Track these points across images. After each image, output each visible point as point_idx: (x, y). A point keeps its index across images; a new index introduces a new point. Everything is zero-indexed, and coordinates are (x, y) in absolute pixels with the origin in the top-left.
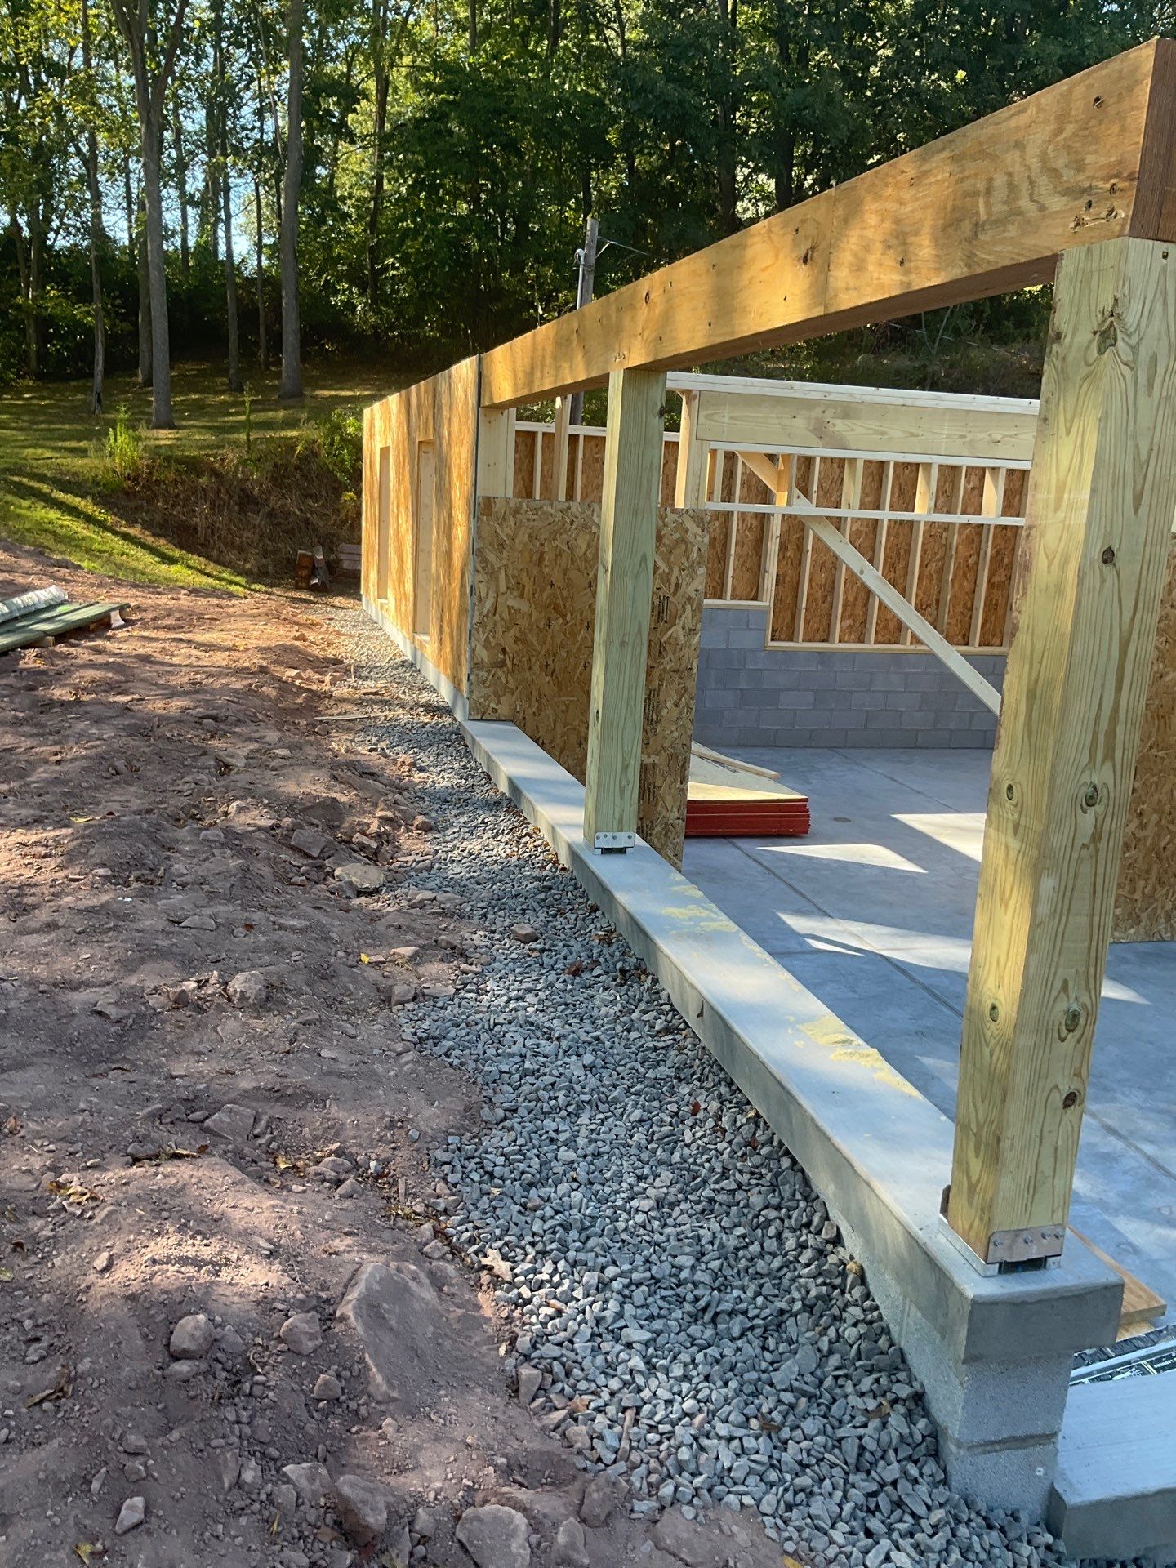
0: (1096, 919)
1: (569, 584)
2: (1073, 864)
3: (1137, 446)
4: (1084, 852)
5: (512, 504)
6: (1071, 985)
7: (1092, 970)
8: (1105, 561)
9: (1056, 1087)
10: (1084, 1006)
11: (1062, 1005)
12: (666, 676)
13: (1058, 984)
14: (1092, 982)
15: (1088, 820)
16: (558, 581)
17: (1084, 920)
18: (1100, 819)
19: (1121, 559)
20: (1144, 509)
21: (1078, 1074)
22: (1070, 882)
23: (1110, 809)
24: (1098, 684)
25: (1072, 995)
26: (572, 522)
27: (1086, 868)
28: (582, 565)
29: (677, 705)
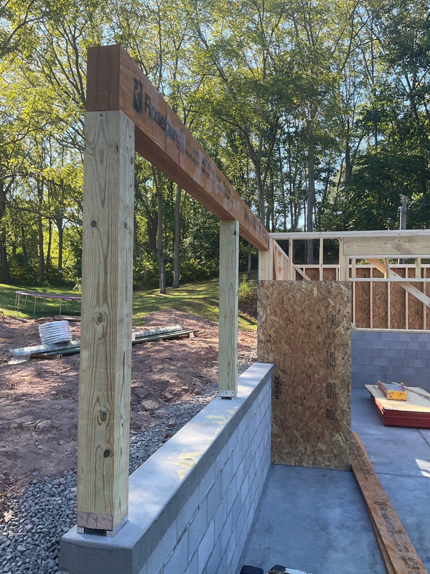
0: (109, 371)
1: (294, 311)
2: (96, 346)
3: (99, 183)
4: (100, 341)
5: (271, 283)
6: (101, 399)
7: (110, 393)
8: (93, 226)
9: (99, 446)
10: (108, 410)
11: (98, 408)
12: (338, 347)
13: (95, 398)
14: (110, 399)
15: (100, 328)
16: (290, 309)
17: (103, 371)
18: (105, 327)
19: (100, 225)
20: (106, 206)
21: (109, 441)
22: (95, 354)
23: (109, 324)
24: (97, 272)
25: (102, 405)
26: (294, 288)
27: (101, 348)
28: (299, 304)
29: (343, 359)
